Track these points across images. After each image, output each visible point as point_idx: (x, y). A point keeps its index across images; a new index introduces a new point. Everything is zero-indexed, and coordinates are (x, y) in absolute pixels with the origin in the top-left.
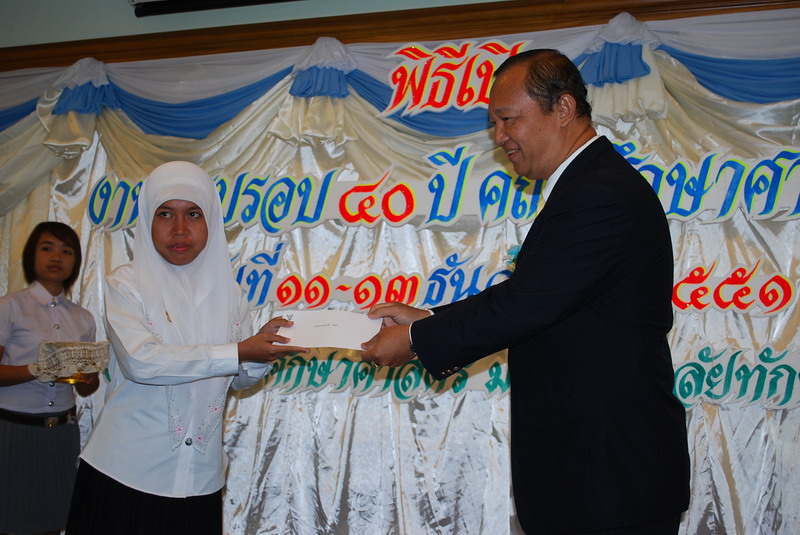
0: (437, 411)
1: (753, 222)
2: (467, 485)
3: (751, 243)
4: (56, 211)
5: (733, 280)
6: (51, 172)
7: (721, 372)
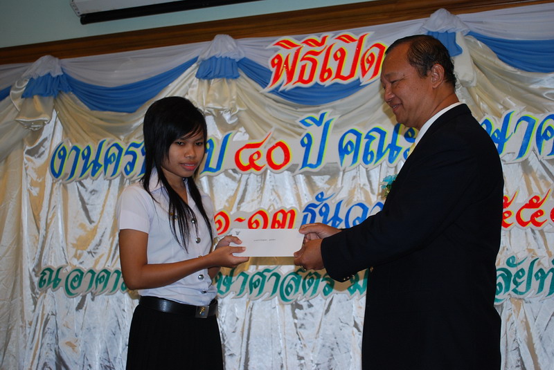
0: (312, 310)
1: (543, 161)
2: (337, 365)
3: (542, 177)
4: (26, 169)
5: (530, 205)
6: (22, 141)
7: (523, 274)
